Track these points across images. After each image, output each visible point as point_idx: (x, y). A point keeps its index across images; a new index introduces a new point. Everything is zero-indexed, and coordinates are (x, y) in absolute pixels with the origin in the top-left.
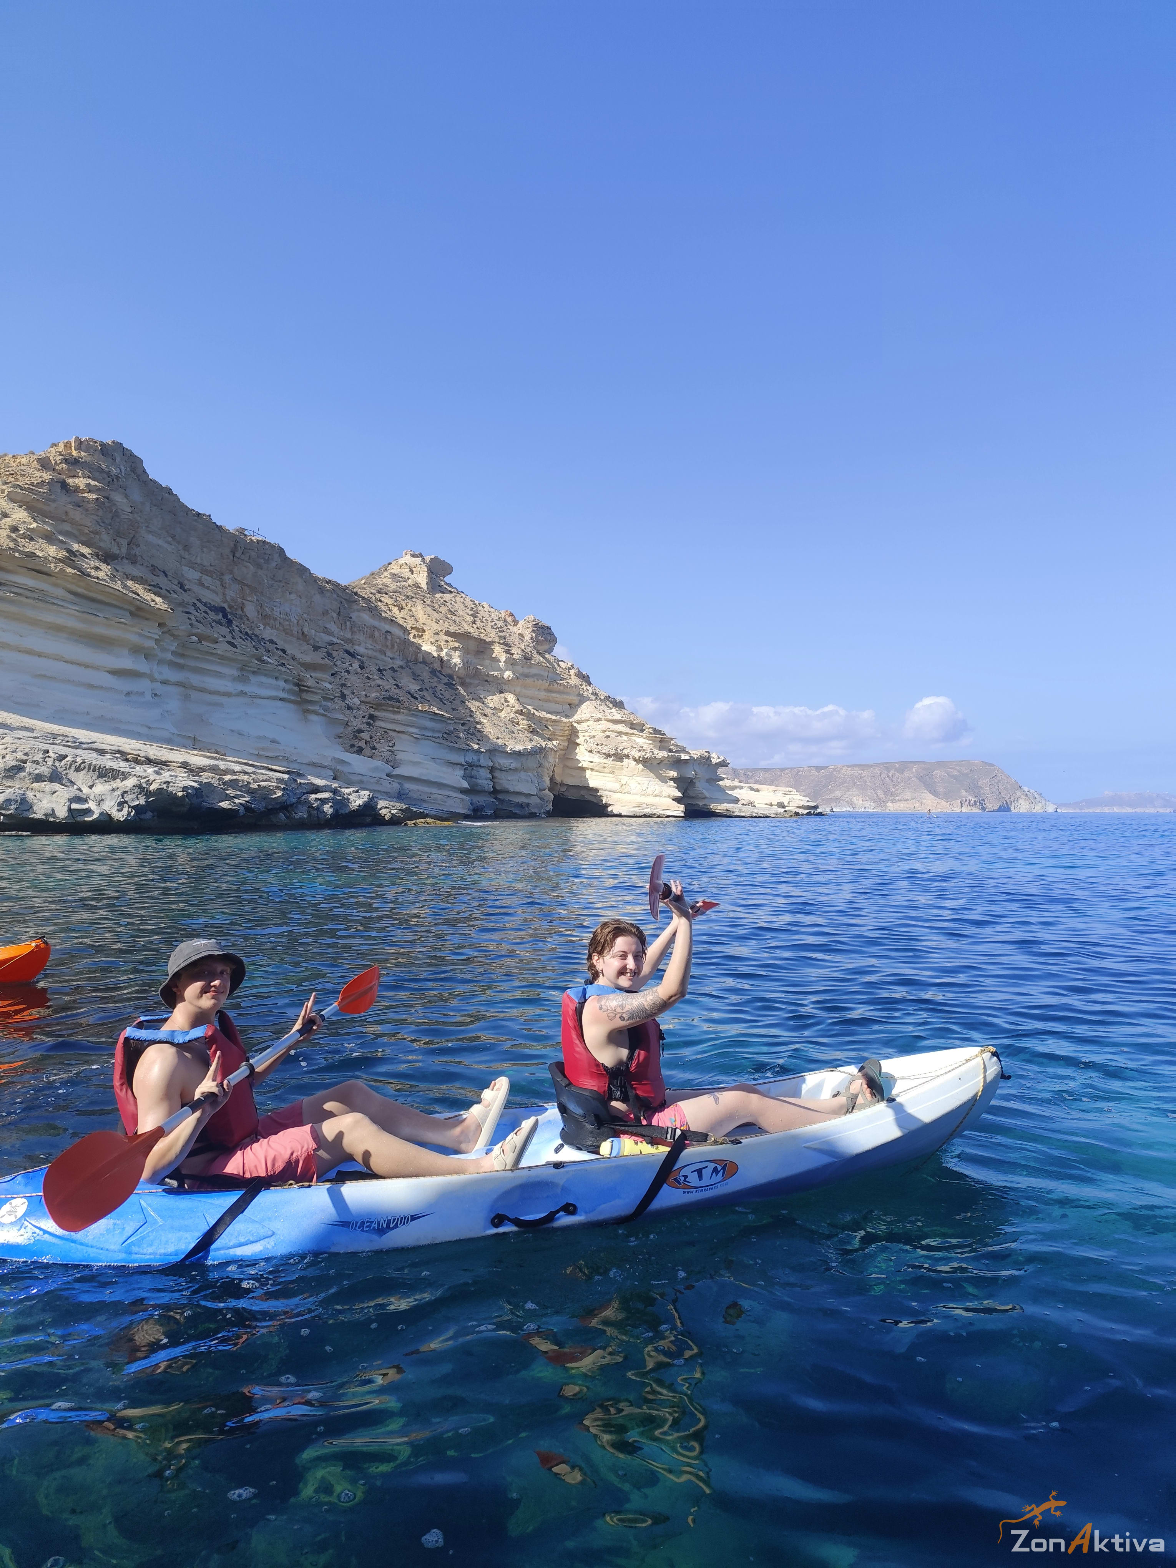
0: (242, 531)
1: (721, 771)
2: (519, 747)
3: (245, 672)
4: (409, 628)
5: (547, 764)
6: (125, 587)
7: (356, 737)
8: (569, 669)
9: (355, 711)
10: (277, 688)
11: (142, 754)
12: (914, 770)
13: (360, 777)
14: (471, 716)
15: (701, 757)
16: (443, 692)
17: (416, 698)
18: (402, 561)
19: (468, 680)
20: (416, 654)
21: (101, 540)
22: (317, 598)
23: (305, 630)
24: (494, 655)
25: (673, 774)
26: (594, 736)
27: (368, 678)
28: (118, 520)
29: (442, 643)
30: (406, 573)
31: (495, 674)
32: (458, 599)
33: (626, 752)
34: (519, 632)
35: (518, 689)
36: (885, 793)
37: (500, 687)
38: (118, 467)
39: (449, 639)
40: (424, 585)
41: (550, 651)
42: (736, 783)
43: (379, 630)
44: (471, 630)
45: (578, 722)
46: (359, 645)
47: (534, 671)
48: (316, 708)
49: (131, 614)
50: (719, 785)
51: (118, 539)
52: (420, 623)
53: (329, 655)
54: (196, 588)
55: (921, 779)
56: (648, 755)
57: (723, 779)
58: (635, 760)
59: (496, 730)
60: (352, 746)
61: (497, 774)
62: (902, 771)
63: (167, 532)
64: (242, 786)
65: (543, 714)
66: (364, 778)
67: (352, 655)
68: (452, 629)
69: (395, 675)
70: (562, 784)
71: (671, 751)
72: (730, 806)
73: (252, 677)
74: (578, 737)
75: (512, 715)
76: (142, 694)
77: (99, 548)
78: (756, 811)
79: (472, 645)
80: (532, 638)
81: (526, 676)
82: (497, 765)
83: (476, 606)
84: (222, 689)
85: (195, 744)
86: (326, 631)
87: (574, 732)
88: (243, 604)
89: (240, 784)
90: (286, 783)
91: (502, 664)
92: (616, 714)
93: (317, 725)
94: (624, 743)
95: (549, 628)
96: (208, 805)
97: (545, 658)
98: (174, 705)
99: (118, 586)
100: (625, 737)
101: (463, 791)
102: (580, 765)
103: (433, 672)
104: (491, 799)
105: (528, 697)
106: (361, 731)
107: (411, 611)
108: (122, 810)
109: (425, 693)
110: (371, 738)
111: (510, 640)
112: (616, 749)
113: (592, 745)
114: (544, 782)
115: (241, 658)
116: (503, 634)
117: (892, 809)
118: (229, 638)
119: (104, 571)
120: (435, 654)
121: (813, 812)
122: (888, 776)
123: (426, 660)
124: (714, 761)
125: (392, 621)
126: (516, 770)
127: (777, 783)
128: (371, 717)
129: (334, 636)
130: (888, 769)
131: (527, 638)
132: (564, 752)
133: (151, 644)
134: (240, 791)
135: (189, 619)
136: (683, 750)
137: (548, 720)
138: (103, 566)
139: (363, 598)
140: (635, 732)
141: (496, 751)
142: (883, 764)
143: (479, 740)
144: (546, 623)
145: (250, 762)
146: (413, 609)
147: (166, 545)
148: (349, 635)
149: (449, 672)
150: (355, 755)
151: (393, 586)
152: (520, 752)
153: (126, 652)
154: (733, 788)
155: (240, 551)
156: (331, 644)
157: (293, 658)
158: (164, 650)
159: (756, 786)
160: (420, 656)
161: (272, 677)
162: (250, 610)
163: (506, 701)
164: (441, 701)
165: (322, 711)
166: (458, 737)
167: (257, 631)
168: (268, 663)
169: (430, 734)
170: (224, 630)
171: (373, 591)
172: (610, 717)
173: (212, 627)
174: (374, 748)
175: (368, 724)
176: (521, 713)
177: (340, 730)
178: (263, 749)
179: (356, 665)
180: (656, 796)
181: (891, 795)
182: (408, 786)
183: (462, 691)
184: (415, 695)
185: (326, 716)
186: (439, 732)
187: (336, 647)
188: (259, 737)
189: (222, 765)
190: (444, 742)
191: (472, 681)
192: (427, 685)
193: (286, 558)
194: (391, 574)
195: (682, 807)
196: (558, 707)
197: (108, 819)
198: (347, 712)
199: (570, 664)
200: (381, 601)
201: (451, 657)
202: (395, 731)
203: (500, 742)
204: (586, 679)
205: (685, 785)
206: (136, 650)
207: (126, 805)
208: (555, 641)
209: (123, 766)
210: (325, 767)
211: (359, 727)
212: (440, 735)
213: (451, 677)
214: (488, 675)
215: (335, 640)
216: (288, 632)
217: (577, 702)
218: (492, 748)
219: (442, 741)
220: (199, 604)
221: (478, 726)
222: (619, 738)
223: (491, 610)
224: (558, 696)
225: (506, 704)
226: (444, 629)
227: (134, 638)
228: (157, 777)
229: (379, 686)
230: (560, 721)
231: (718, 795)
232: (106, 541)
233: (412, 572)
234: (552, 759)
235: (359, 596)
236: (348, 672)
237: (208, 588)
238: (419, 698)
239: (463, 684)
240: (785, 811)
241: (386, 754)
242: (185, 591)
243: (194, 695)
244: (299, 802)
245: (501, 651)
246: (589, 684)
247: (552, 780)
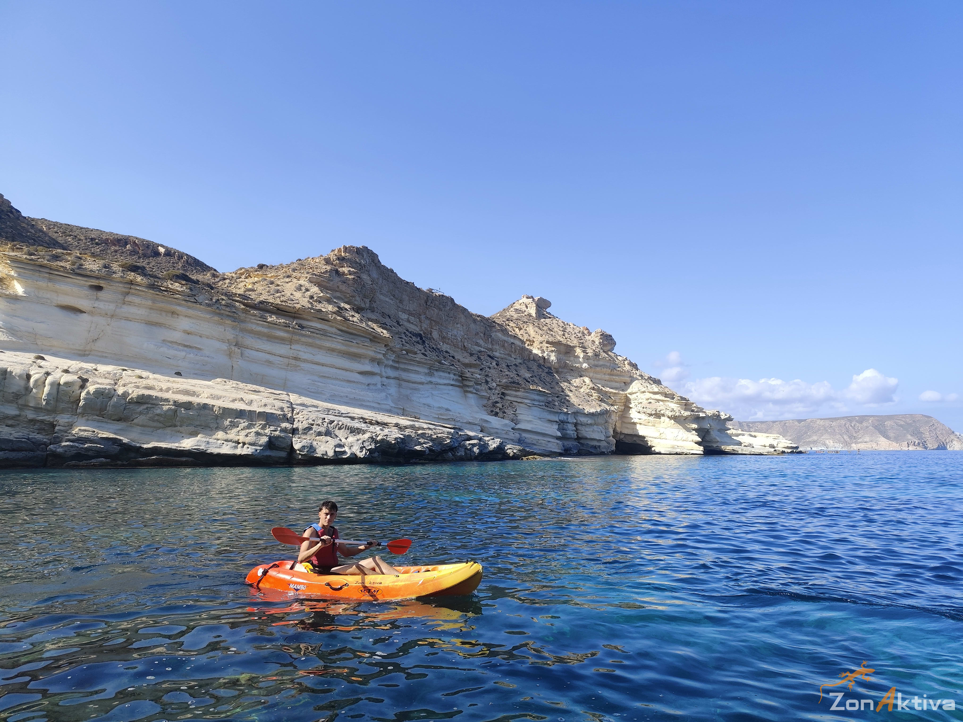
0: (431, 290)
1: (729, 425)
2: (592, 410)
3: (432, 370)
4: (525, 340)
5: (610, 421)
6: (368, 325)
7: (494, 406)
8: (624, 360)
9: (493, 391)
10: (449, 379)
11: (374, 419)
12: (870, 421)
13: (496, 430)
14: (563, 392)
15: (714, 415)
16: (545, 378)
17: (529, 382)
18: (521, 301)
19: (560, 370)
20: (529, 355)
21: (355, 300)
22: (472, 326)
23: (465, 344)
24: (576, 354)
25: (695, 426)
26: (641, 403)
27: (501, 371)
28: (365, 289)
29: (545, 348)
30: (523, 308)
31: (577, 365)
32: (554, 321)
33: (662, 412)
34: (592, 339)
35: (591, 375)
36: (850, 437)
37: (580, 373)
38: (365, 260)
39: (549, 345)
40: (534, 315)
41: (611, 350)
42: (740, 432)
43: (507, 342)
44: (562, 340)
45: (630, 394)
46: (496, 352)
47: (601, 363)
48: (471, 389)
49: (371, 340)
50: (727, 434)
51: (365, 299)
52: (531, 337)
53: (479, 358)
54: (406, 324)
55: (876, 427)
56: (677, 414)
57: (730, 429)
58: (669, 417)
59: (578, 400)
60: (492, 411)
61: (579, 427)
62: (861, 422)
63: (391, 293)
64: (428, 437)
65: (608, 389)
66: (499, 431)
67: (492, 358)
68: (550, 340)
69: (517, 368)
70: (621, 433)
71: (693, 411)
72: (736, 447)
73: (435, 373)
74: (630, 403)
75: (588, 391)
76: (375, 385)
77: (355, 305)
78: (753, 451)
79: (563, 349)
80: (600, 343)
81: (597, 366)
82: (579, 422)
83: (565, 325)
84: (419, 380)
85: (404, 413)
86: (477, 344)
87: (627, 401)
88: (431, 331)
89: (427, 435)
90: (452, 435)
91: (581, 360)
92: (655, 388)
93: (472, 399)
94: (661, 407)
95: (610, 336)
96: (409, 448)
97: (608, 354)
98: (393, 390)
99: (364, 325)
100: (661, 403)
101: (558, 438)
102: (632, 421)
103: (539, 366)
104: (575, 443)
105: (598, 379)
106: (497, 402)
107: (526, 330)
108: (362, 452)
109: (534, 378)
110: (503, 406)
111: (586, 345)
112: (656, 411)
113: (640, 408)
114: (610, 432)
115: (430, 362)
116: (582, 341)
117: (855, 448)
118: (423, 351)
119: (357, 317)
120: (541, 355)
121: (795, 451)
122: (851, 426)
123: (535, 359)
124: (723, 417)
125: (515, 337)
126: (591, 424)
127: (770, 431)
128: (503, 394)
129: (482, 347)
130: (851, 421)
131: (597, 343)
132: (621, 413)
133: (381, 356)
134: (427, 440)
135: (402, 341)
136: (701, 410)
137: (611, 393)
138: (356, 315)
139: (498, 324)
140: (668, 399)
141: (578, 413)
142: (846, 417)
143: (567, 406)
144: (609, 333)
145: (433, 423)
146: (527, 329)
147: (390, 301)
148: (490, 347)
149: (549, 365)
150: (494, 417)
151: (516, 316)
152: (593, 413)
153: (367, 361)
154: (737, 435)
155: (430, 302)
156: (480, 352)
157: (459, 361)
158: (388, 359)
159: (753, 434)
160: (532, 356)
161: (446, 372)
162: (435, 335)
163: (584, 382)
164: (544, 383)
165: (475, 391)
166: (555, 405)
167: (439, 347)
168: (444, 364)
169: (537, 404)
170: (420, 347)
171: (504, 320)
172: (651, 390)
173: (414, 345)
174: (504, 412)
175: (501, 398)
176: (593, 389)
177: (485, 402)
178: (441, 414)
179: (494, 364)
180: (684, 440)
181: (854, 438)
182: (524, 435)
183: (557, 377)
184: (529, 380)
185: (477, 394)
186: (543, 402)
187: (483, 354)
188: (439, 407)
189: (417, 424)
190: (546, 408)
191: (563, 370)
192: (536, 374)
193: (455, 304)
194: (514, 309)
195: (702, 448)
196: (618, 385)
197: (355, 457)
198: (489, 391)
199: (625, 357)
200: (509, 325)
201: (550, 356)
202: (516, 402)
203: (580, 407)
204: (634, 366)
205: (703, 433)
206: (373, 360)
207: (364, 449)
208: (615, 344)
209: (363, 426)
210: (476, 424)
211: (497, 400)
212: (543, 404)
213: (550, 368)
214: (573, 366)
215: (482, 349)
216: (456, 346)
217: (629, 381)
218: (575, 411)
219: (544, 407)
220: (407, 333)
221: (567, 398)
222: (657, 403)
223: (575, 327)
224: (617, 378)
225: (584, 384)
226: (546, 340)
227: (371, 354)
228: (381, 432)
229: (507, 375)
230: (618, 394)
231: (725, 440)
232: (358, 301)
233: (527, 307)
234: (614, 417)
235: (496, 323)
236: (490, 368)
237: (412, 323)
238: (531, 382)
239: (557, 372)
240: (775, 450)
241: (512, 416)
242: (400, 326)
243: (404, 384)
244: (460, 446)
245: (580, 351)
246: (637, 369)
247: (615, 431)
